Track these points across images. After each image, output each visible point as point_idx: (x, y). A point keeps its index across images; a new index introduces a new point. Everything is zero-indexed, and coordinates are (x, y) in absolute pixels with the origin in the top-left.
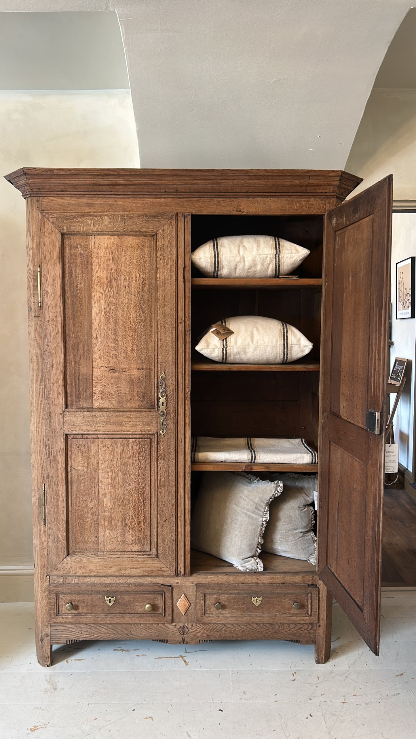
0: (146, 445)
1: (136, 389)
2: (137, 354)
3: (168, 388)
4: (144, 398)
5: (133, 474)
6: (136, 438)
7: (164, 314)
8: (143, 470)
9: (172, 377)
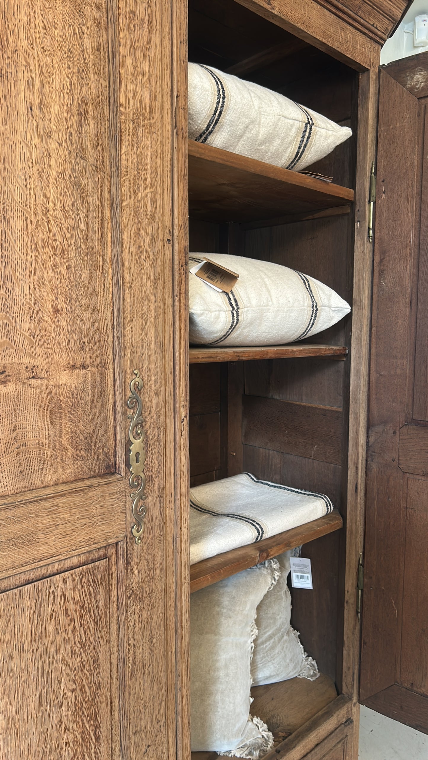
0: (99, 577)
1: (67, 428)
2: (68, 324)
3: (147, 413)
4: (88, 450)
5: (68, 671)
6: (72, 568)
7: (137, 213)
8: (92, 647)
9: (156, 382)
